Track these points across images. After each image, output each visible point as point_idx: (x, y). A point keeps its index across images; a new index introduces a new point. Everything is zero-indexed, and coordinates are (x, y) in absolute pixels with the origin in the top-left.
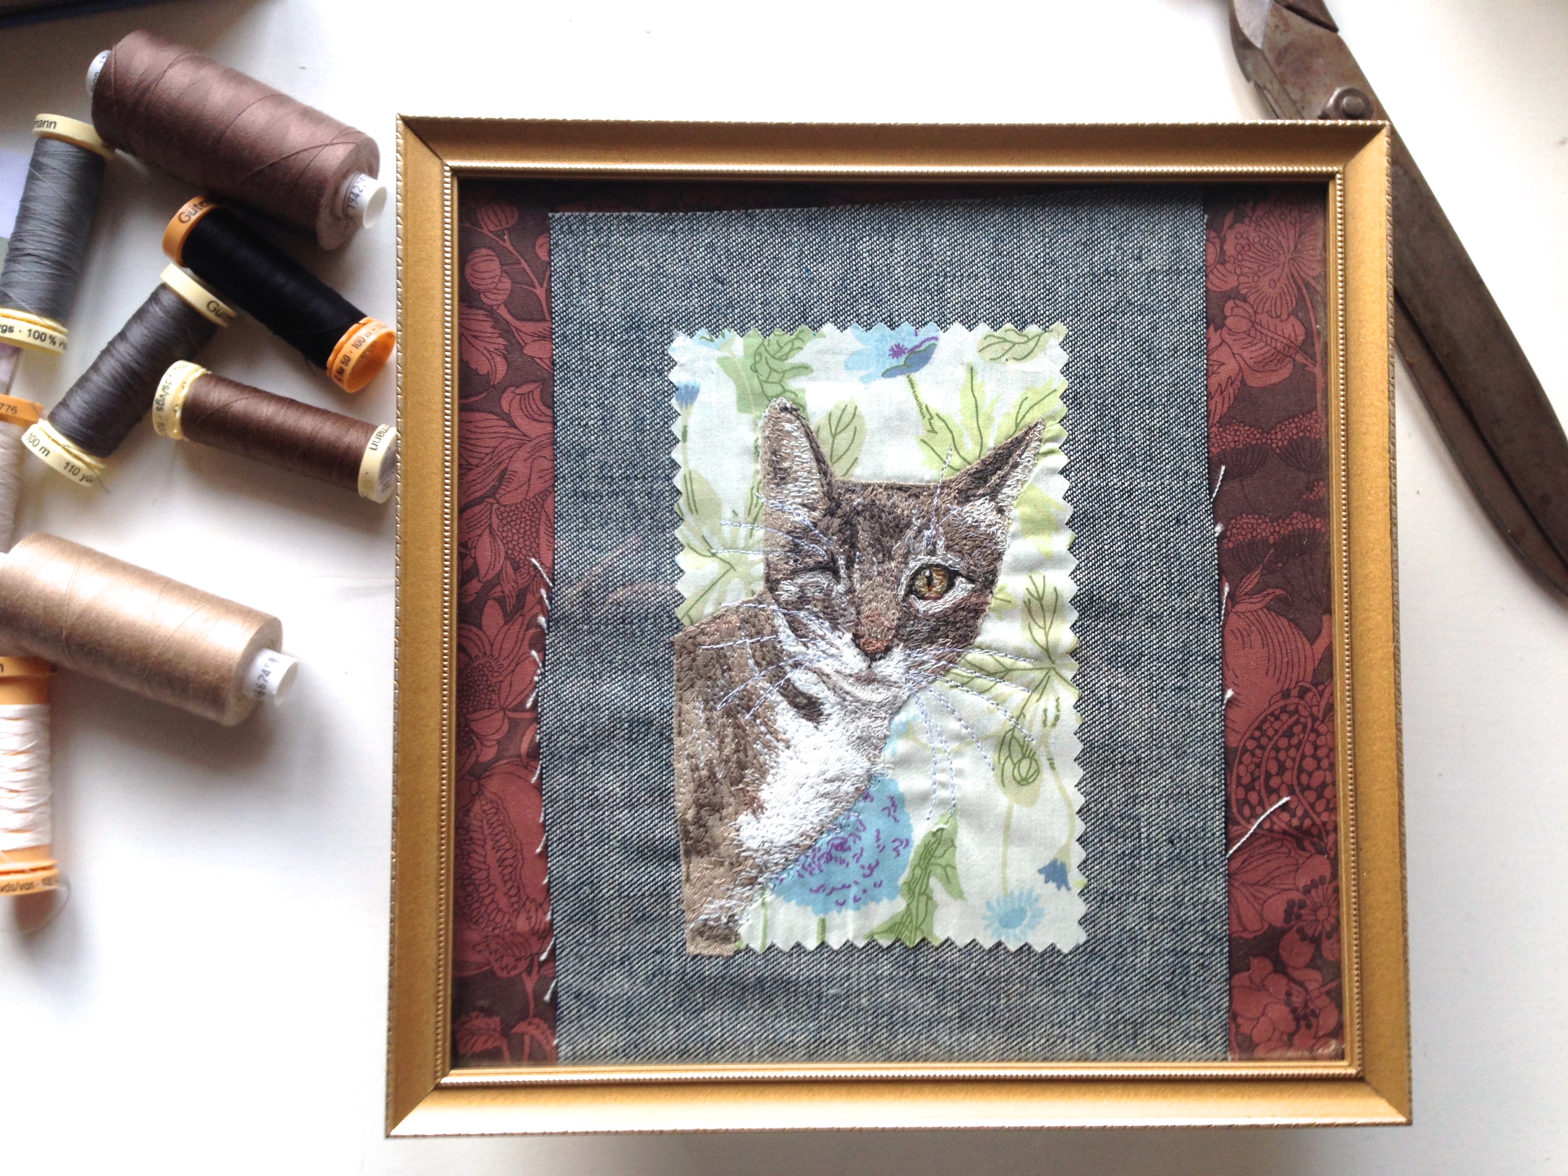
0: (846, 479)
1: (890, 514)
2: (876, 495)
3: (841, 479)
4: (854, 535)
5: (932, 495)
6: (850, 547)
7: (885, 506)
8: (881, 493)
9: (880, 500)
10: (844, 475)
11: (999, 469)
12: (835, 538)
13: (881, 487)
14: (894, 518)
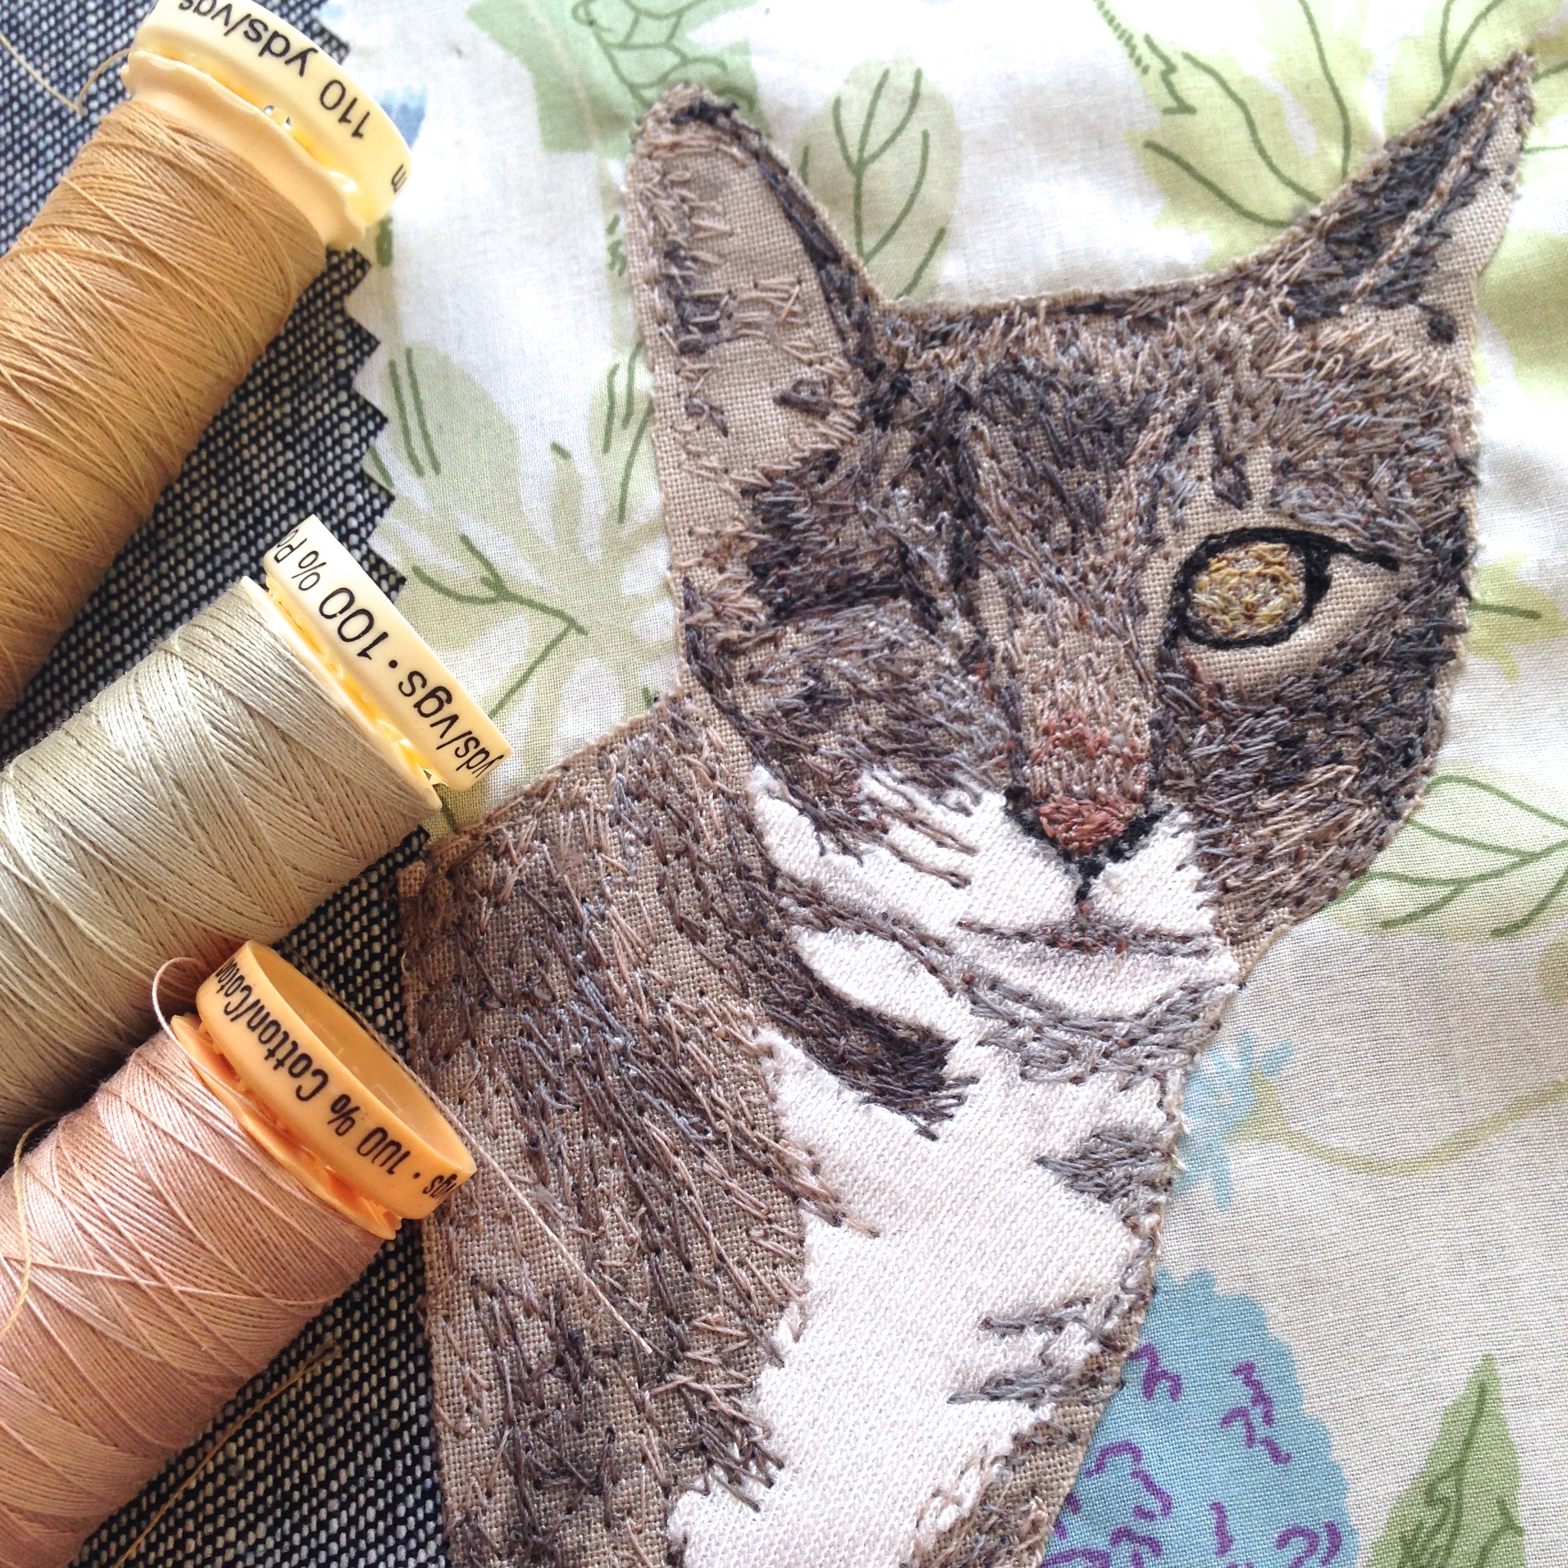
0: (915, 301)
1: (1074, 391)
2: (1020, 340)
3: (899, 304)
4: (965, 475)
5: (1206, 310)
6: (956, 515)
7: (1055, 372)
8: (1037, 329)
9: (1036, 354)
10: (908, 290)
11: (1413, 204)
12: (904, 491)
13: (1032, 311)
14: (1092, 402)
